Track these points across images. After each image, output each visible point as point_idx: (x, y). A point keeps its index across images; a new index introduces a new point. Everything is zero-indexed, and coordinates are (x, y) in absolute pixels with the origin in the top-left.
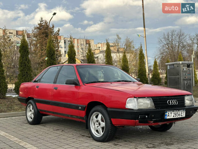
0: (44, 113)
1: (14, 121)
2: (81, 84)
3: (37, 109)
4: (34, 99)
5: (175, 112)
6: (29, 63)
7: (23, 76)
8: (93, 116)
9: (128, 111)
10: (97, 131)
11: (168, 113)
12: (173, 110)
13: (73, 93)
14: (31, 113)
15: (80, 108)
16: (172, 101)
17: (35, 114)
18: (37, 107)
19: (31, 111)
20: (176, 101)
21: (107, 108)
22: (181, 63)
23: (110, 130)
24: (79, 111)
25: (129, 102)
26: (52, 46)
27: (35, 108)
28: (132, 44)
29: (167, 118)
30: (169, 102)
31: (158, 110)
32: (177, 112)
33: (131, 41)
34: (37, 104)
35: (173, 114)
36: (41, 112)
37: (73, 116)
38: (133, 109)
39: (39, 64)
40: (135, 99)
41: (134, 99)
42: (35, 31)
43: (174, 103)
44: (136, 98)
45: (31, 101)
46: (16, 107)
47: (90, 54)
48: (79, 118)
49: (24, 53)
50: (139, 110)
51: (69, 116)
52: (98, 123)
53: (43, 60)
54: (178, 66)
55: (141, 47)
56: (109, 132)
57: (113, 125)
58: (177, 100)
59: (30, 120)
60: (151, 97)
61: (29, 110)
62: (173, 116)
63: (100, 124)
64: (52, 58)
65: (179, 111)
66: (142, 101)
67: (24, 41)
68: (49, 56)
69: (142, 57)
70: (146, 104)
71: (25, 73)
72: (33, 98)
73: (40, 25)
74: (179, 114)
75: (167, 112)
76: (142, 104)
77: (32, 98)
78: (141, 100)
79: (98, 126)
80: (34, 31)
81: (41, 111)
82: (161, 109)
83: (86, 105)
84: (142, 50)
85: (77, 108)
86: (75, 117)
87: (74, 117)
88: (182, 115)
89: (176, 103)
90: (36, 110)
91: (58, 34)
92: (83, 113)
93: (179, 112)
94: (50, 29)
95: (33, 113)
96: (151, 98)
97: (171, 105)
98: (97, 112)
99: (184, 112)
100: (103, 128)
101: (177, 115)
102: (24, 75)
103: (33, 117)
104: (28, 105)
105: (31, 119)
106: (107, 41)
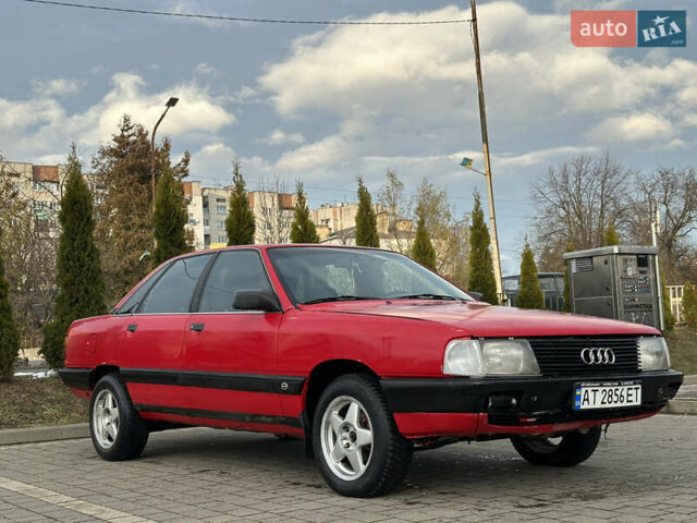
0: (158, 416)
1: (46, 453)
2: (286, 305)
3: (131, 403)
4: (121, 369)
5: (607, 389)
6: (92, 260)
7: (72, 305)
8: (330, 412)
9: (450, 383)
10: (346, 462)
11: (583, 390)
12: (602, 382)
13: (260, 338)
14: (107, 421)
15: (285, 386)
16: (595, 352)
17: (122, 423)
18: (129, 398)
19: (107, 412)
20: (609, 352)
21: (380, 378)
22: (616, 251)
23: (390, 454)
24: (282, 396)
25: (453, 353)
26: (172, 201)
27: (124, 402)
28: (443, 203)
29: (582, 407)
30: (587, 353)
31: (550, 379)
32: (614, 389)
33: (438, 194)
34: (129, 385)
35: (600, 396)
36: (143, 414)
37: (261, 415)
38: (468, 377)
39: (117, 275)
40: (475, 344)
41: (471, 345)
42: (104, 161)
43: (604, 359)
44: (477, 338)
45: (107, 378)
46: (49, 412)
47: (305, 228)
48: (282, 423)
49: (77, 222)
50: (487, 378)
51: (248, 419)
52: (347, 435)
53: (131, 263)
54: (606, 262)
55: (479, 203)
56: (389, 461)
57: (401, 434)
58: (614, 350)
59: (105, 444)
60: (526, 337)
61: (102, 410)
62: (602, 403)
63: (354, 437)
64: (172, 242)
65: (620, 385)
66: (498, 350)
67: (77, 183)
68: (161, 234)
69: (480, 236)
70: (511, 360)
71: (79, 291)
72: (117, 368)
73: (121, 140)
74: (621, 396)
75: (580, 387)
76: (498, 360)
77: (113, 370)
78: (493, 348)
79: (348, 446)
80: (99, 163)
81: (146, 409)
82: (560, 376)
83: (307, 375)
84: (482, 215)
85: (274, 387)
86: (269, 420)
87: (263, 419)
88: (630, 398)
89: (610, 359)
90: (127, 406)
91: (183, 170)
92: (296, 405)
93: (620, 388)
94: (157, 154)
95: (116, 421)
96: (526, 341)
97: (594, 365)
98: (344, 397)
99: (637, 389)
100: (365, 450)
101: (615, 398)
102: (77, 301)
103: (116, 432)
104: (99, 395)
105: (107, 441)
106: (360, 181)
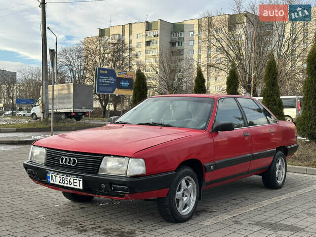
5: (62, 177)
11: (51, 175)
16: (66, 159)
20: (74, 160)
29: (51, 182)
30: (62, 159)
32: (65, 177)
43: (69, 163)
74: (69, 182)
89: (74, 164)
99: (80, 181)
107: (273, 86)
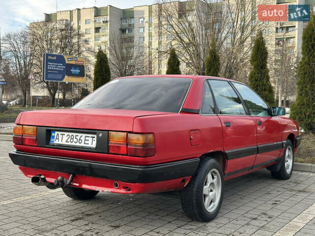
107: (262, 68)
